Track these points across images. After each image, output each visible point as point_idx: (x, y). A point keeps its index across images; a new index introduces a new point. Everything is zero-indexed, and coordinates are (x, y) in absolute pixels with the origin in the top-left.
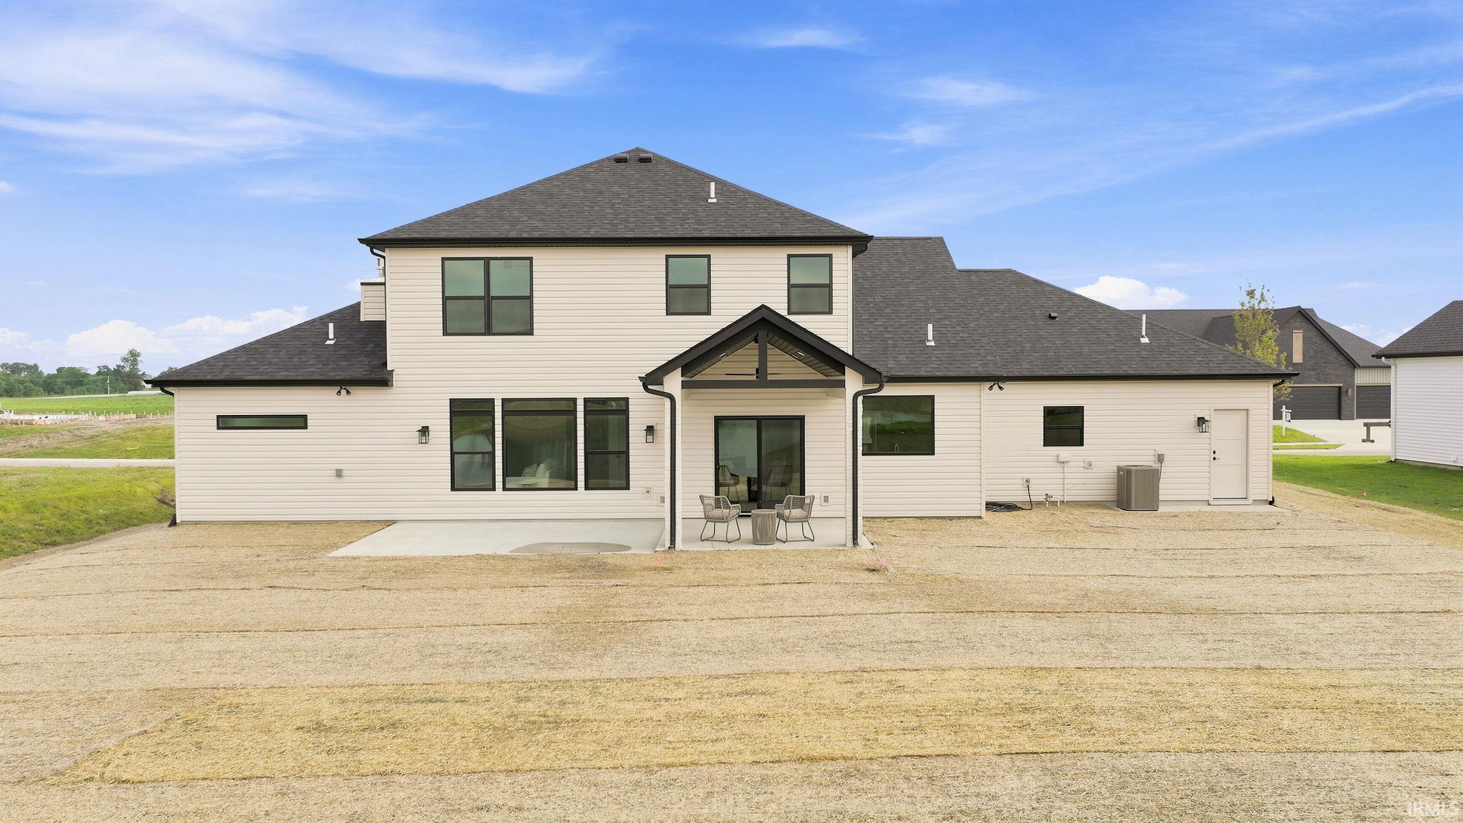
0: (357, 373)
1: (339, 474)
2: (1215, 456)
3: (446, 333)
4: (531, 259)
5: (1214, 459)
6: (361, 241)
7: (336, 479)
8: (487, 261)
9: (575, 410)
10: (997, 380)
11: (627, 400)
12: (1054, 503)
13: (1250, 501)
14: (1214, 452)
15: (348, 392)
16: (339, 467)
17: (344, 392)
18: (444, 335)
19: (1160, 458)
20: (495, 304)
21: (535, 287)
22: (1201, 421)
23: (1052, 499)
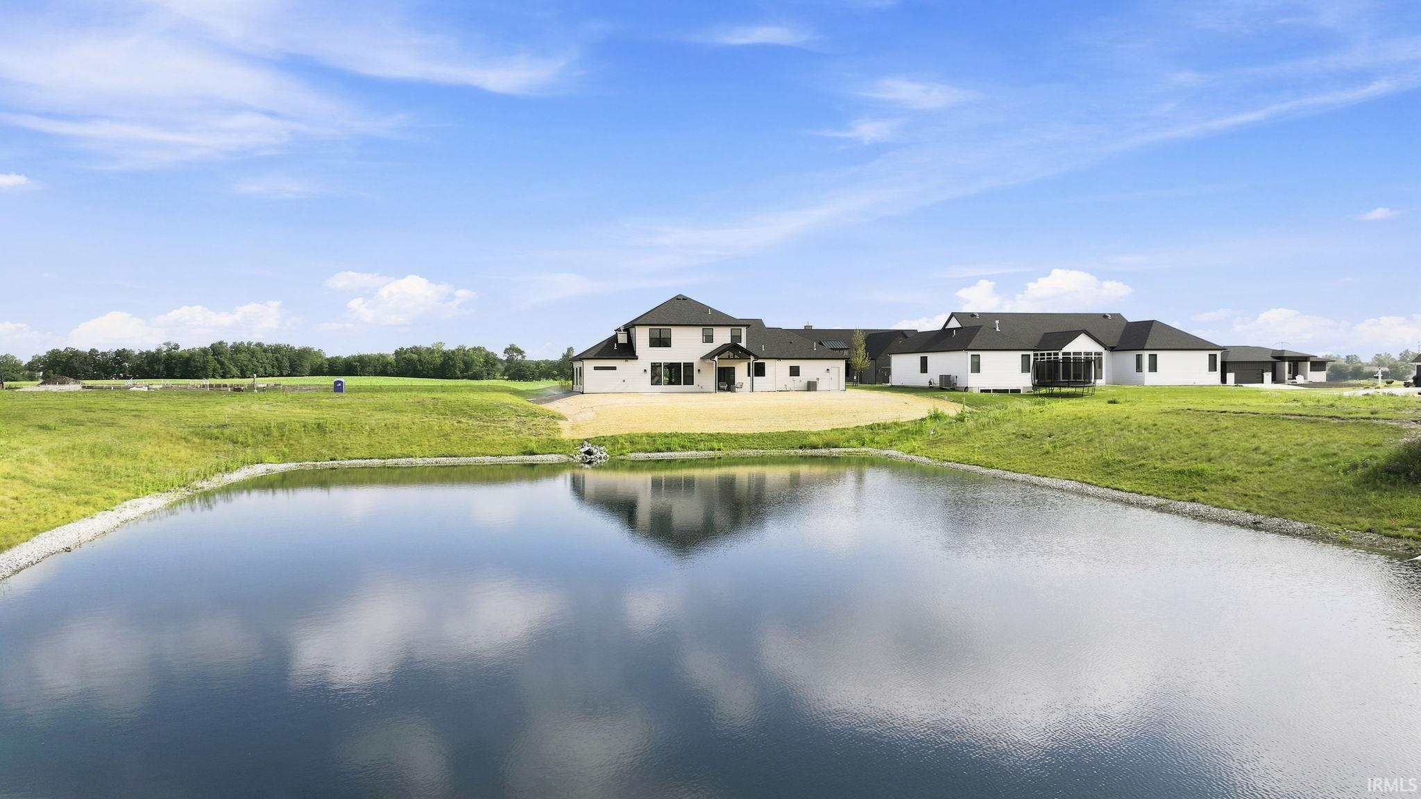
0: (629, 356)
3: (650, 347)
4: (671, 329)
5: (831, 379)
7: (623, 382)
8: (660, 329)
9: (681, 365)
10: (780, 359)
11: (693, 363)
14: (831, 376)
15: (626, 361)
16: (624, 379)
19: (818, 379)
20: (662, 340)
21: (671, 336)
22: (828, 369)
23: (792, 389)
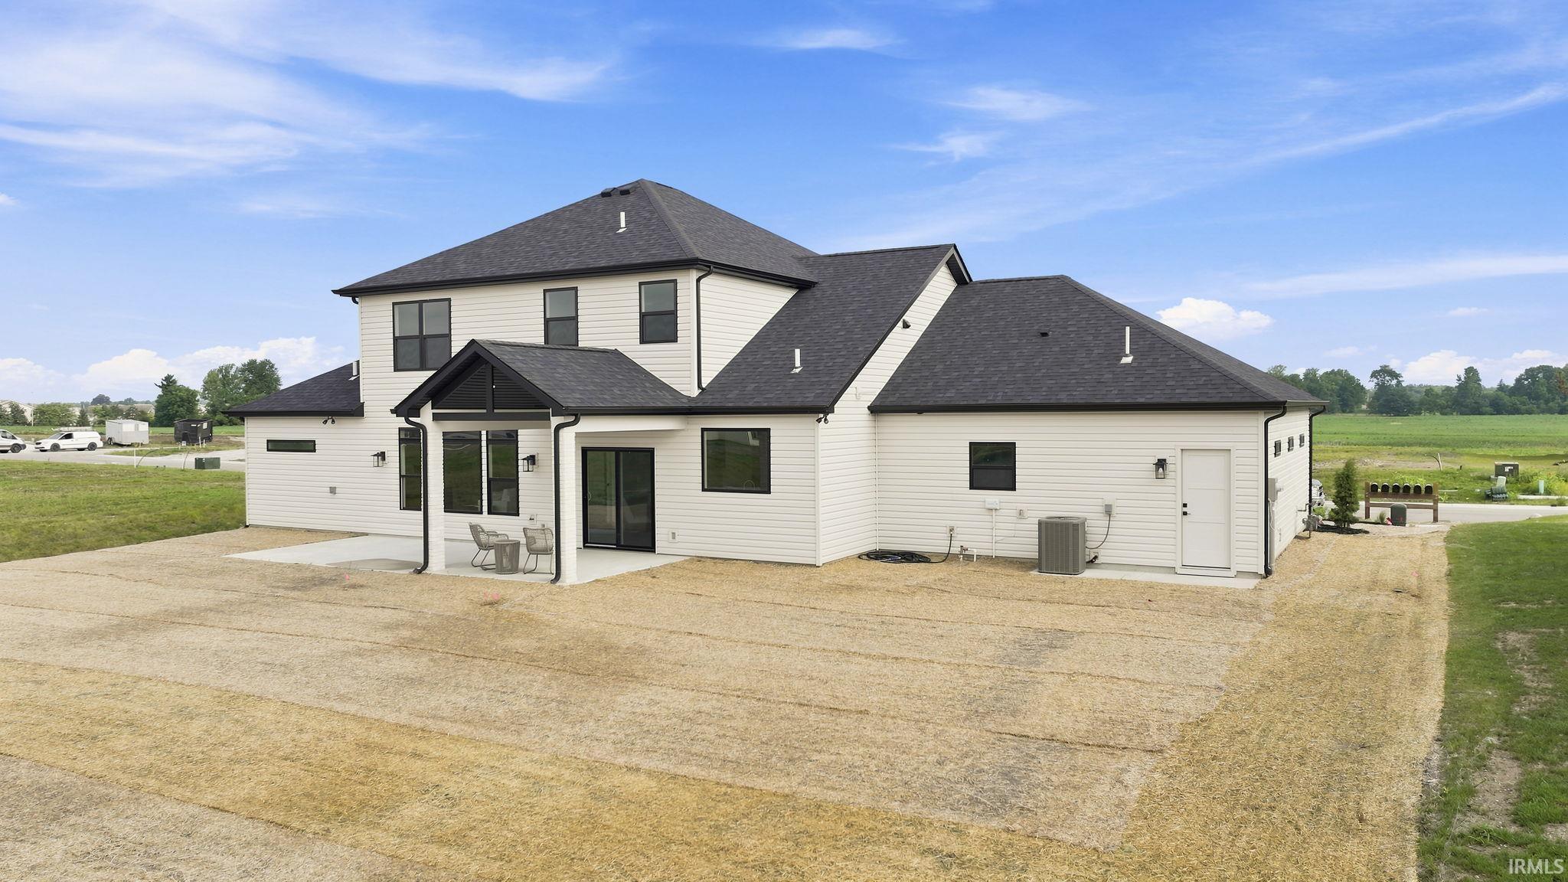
0: (338, 406)
1: (333, 490)
2: (1185, 509)
3: (396, 370)
4: (449, 300)
5: (1185, 513)
6: (335, 292)
7: (332, 495)
8: (421, 302)
9: (481, 440)
12: (969, 558)
13: (1232, 573)
14: (1185, 505)
15: (333, 421)
16: (333, 485)
17: (330, 421)
18: (395, 371)
19: (1108, 510)
20: (430, 342)
21: (452, 326)
22: (1160, 464)
23: (967, 553)
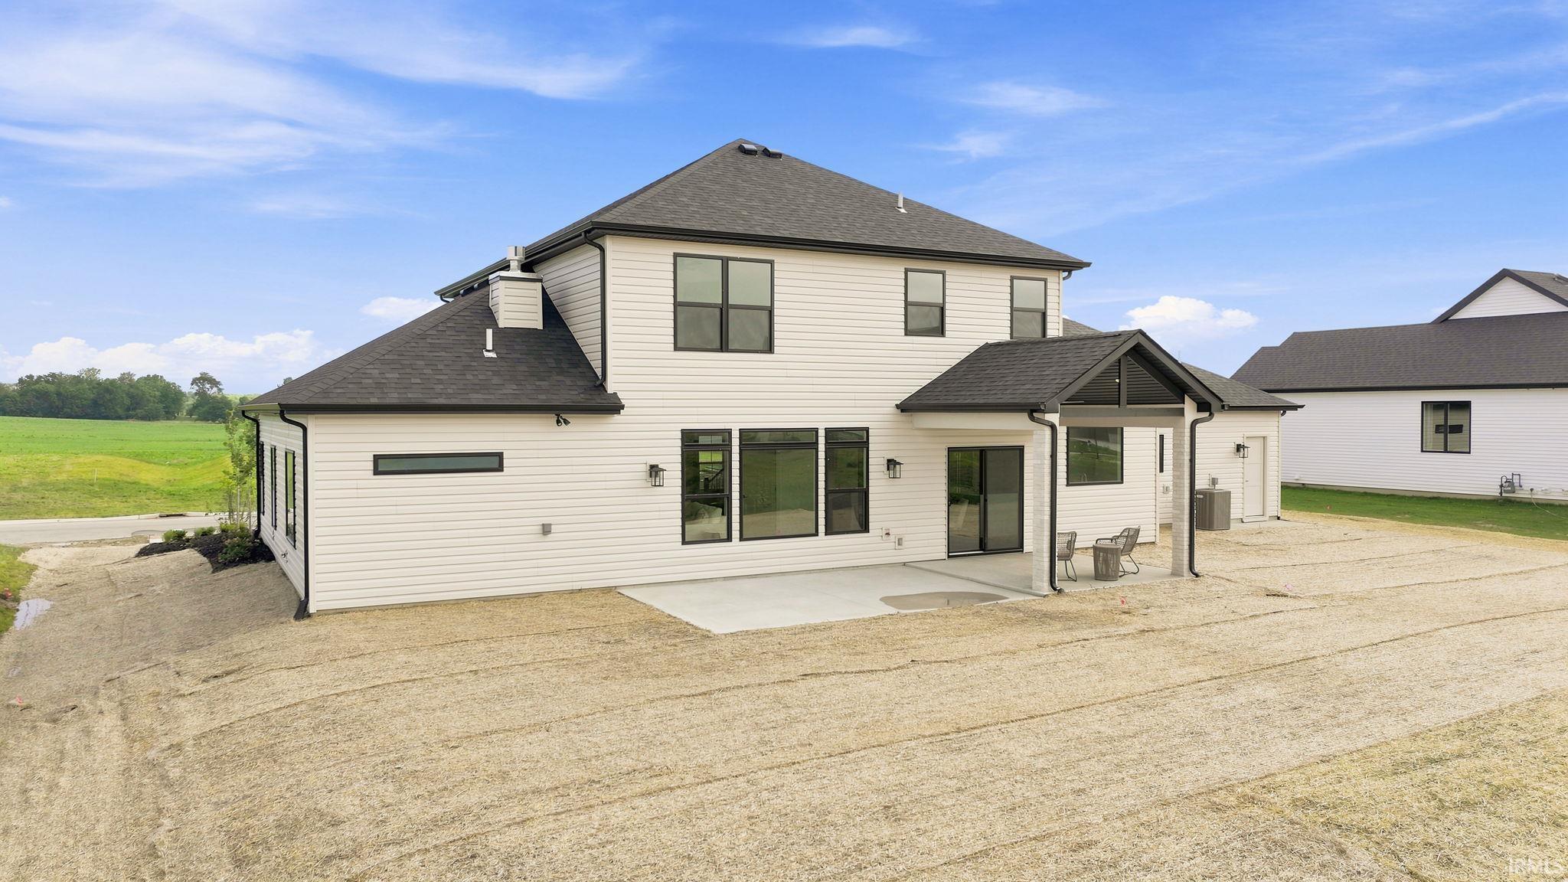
0: (574, 396)
1: (546, 530)
3: (677, 348)
4: (771, 263)
5: (1246, 481)
7: (541, 537)
8: (725, 261)
9: (817, 443)
11: (867, 430)
13: (1267, 517)
15: (566, 421)
16: (546, 521)
17: (562, 421)
18: (675, 350)
19: (1214, 482)
21: (776, 296)
22: (1239, 448)
